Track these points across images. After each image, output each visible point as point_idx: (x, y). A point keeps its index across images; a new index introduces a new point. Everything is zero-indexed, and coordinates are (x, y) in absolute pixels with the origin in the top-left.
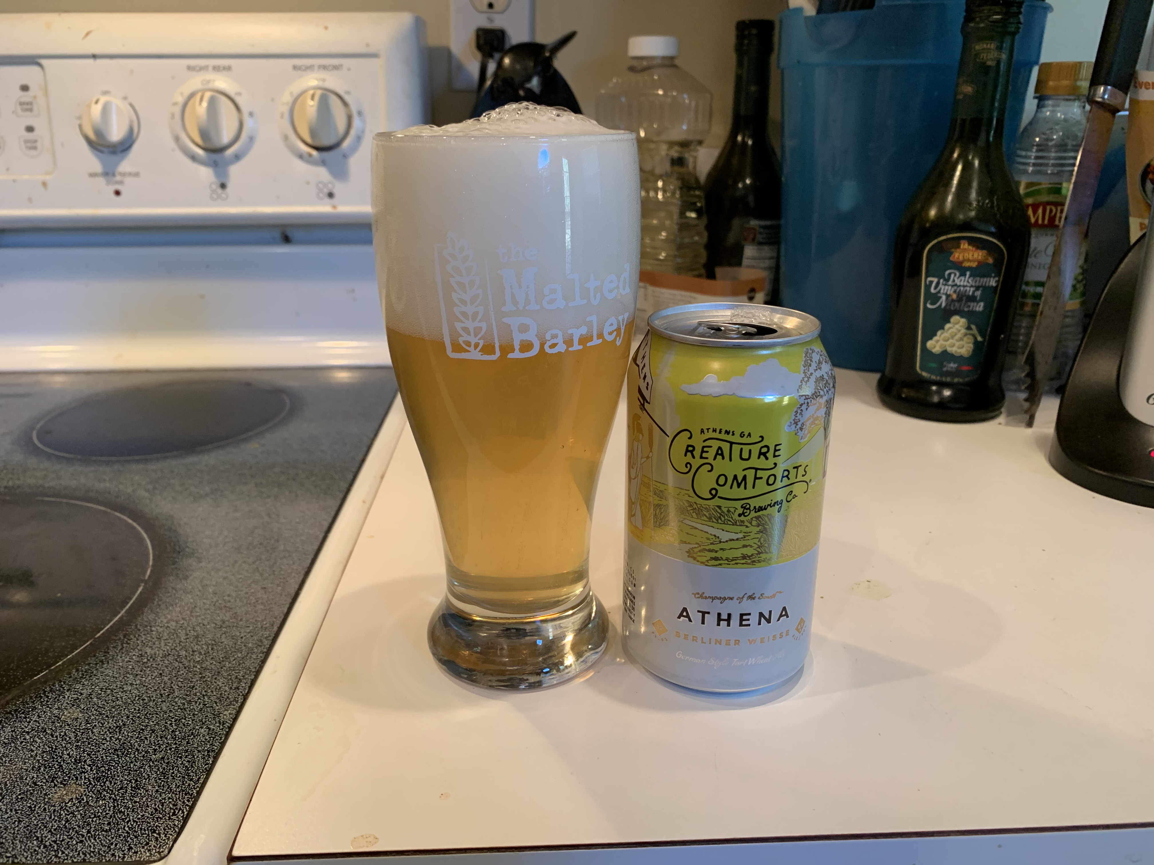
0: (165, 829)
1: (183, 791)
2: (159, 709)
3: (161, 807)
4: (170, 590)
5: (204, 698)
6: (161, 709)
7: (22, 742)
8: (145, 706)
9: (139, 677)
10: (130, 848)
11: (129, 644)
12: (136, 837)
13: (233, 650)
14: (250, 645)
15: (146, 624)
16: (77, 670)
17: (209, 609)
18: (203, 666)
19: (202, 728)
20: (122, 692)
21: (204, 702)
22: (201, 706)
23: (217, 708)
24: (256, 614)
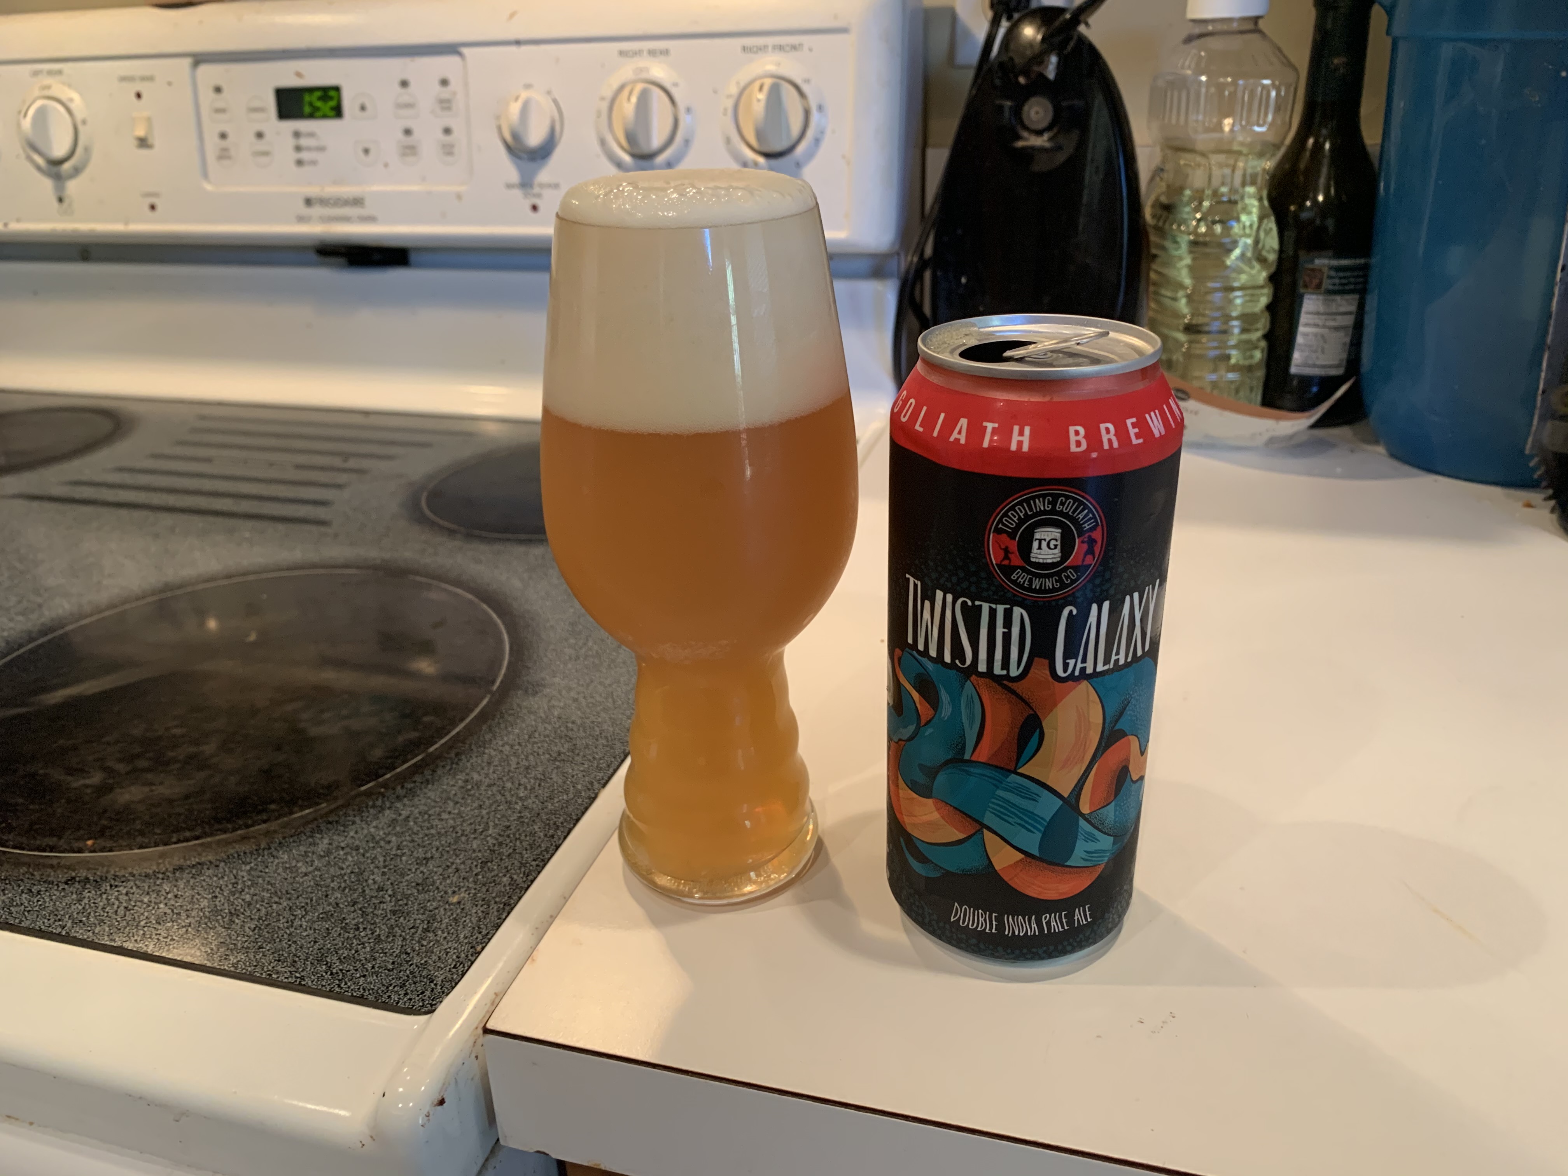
0: (442, 981)
1: (470, 943)
3: (444, 956)
4: (515, 706)
7: (335, 858)
8: (457, 840)
9: (458, 805)
10: (406, 994)
11: (457, 764)
12: (415, 983)
15: (480, 743)
16: (403, 787)
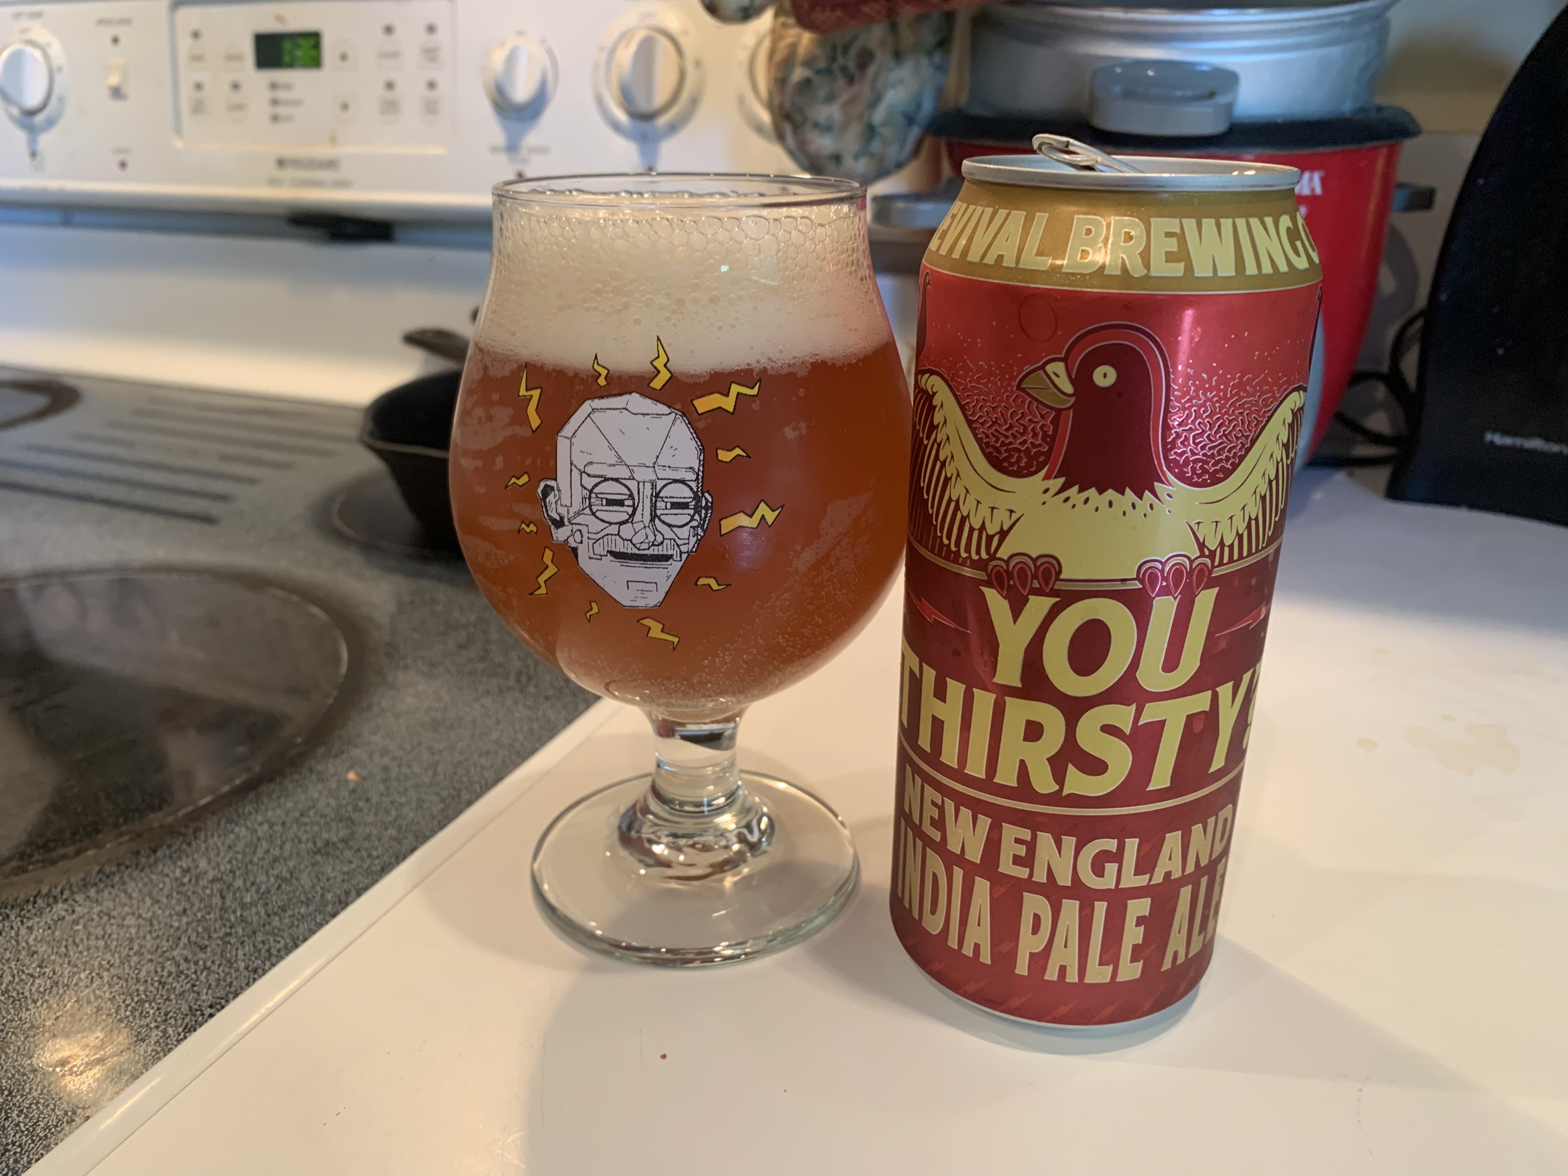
2: (136, 972)
4: (306, 770)
5: (202, 973)
6: (138, 973)
13: (303, 898)
14: (329, 896)
15: (235, 817)
16: (100, 871)
17: (325, 816)
18: (245, 914)
19: (157, 1027)
20: (118, 926)
21: (198, 979)
22: (189, 986)
23: (204, 997)
24: (377, 843)
